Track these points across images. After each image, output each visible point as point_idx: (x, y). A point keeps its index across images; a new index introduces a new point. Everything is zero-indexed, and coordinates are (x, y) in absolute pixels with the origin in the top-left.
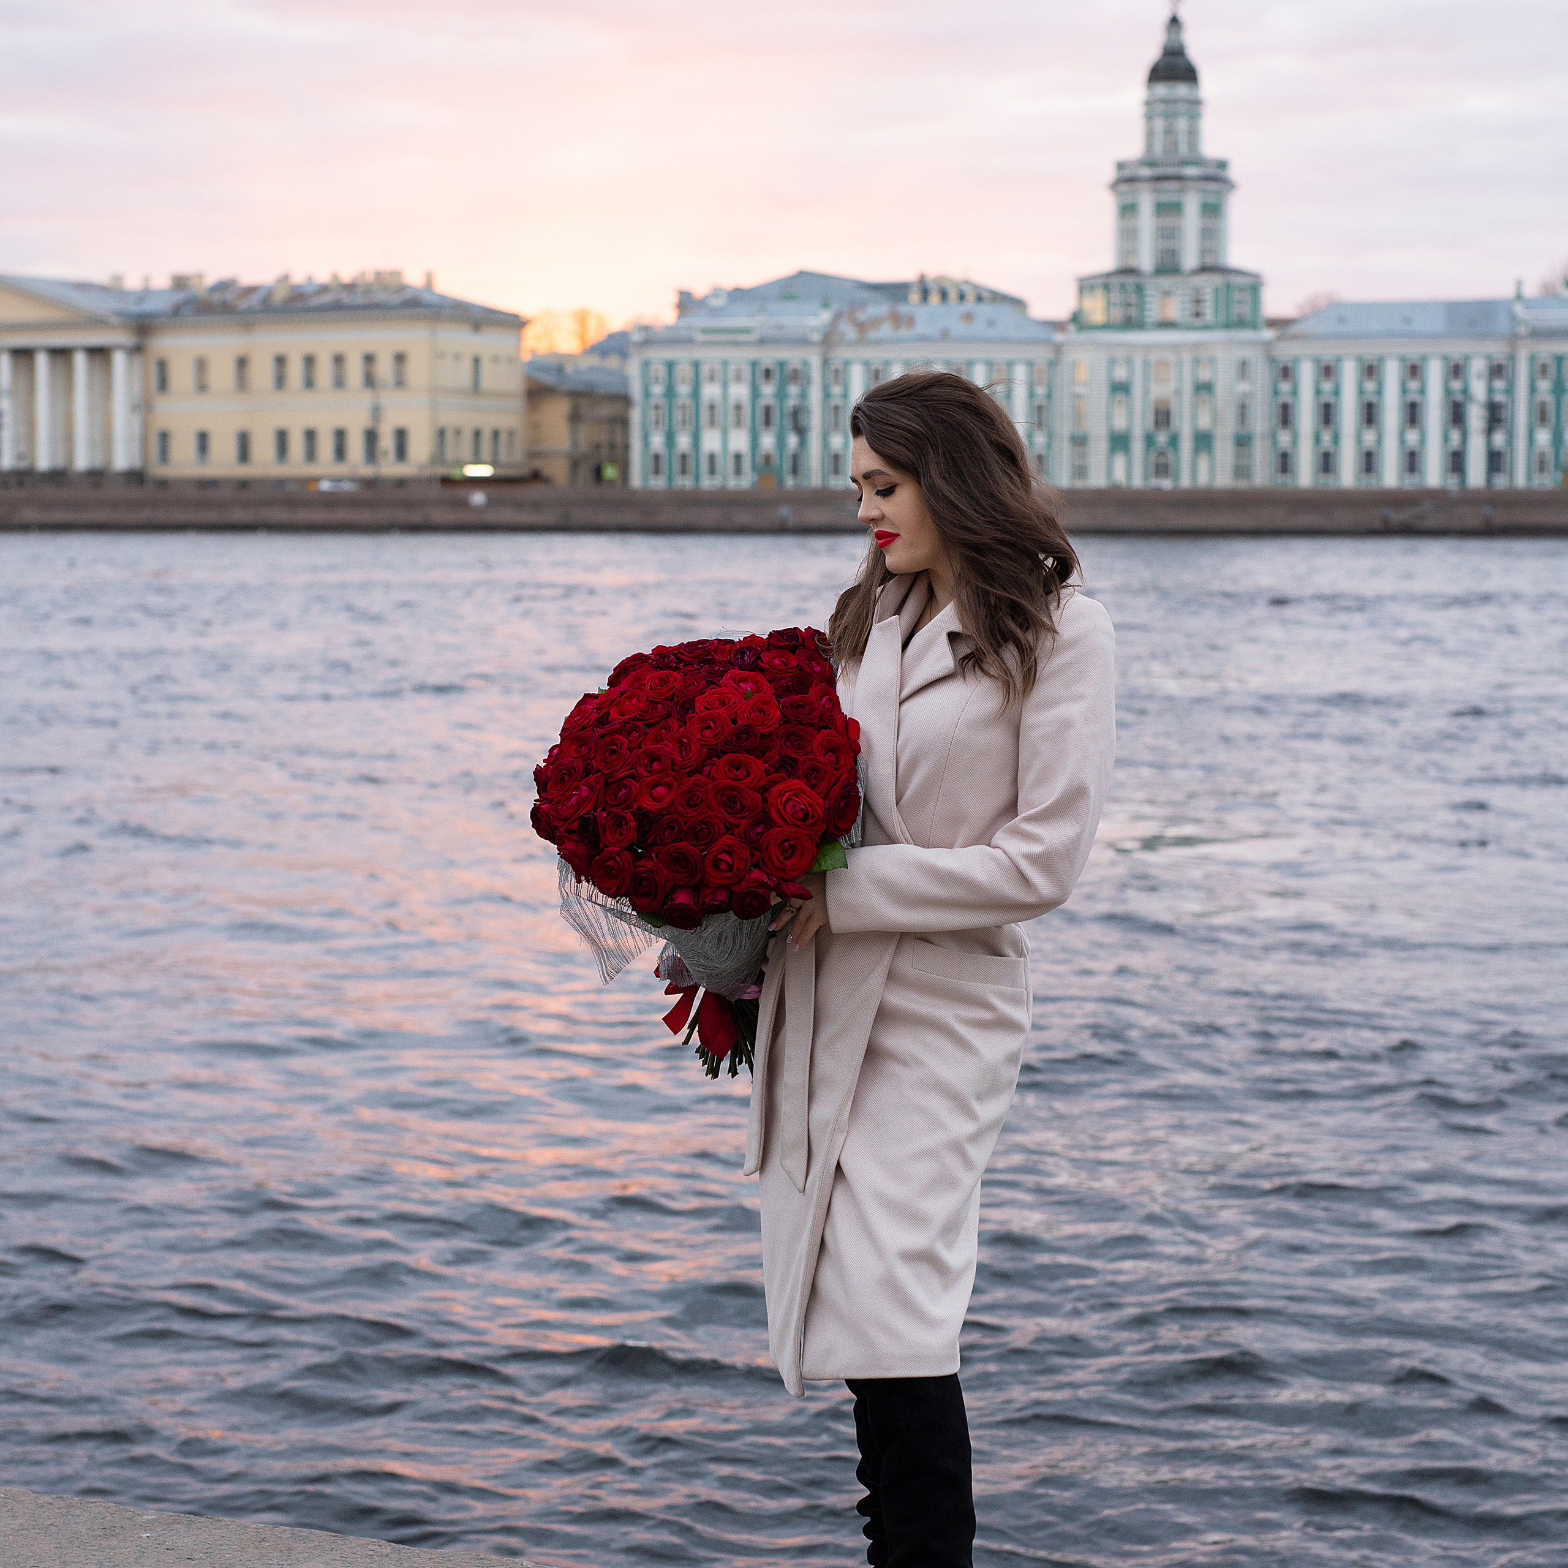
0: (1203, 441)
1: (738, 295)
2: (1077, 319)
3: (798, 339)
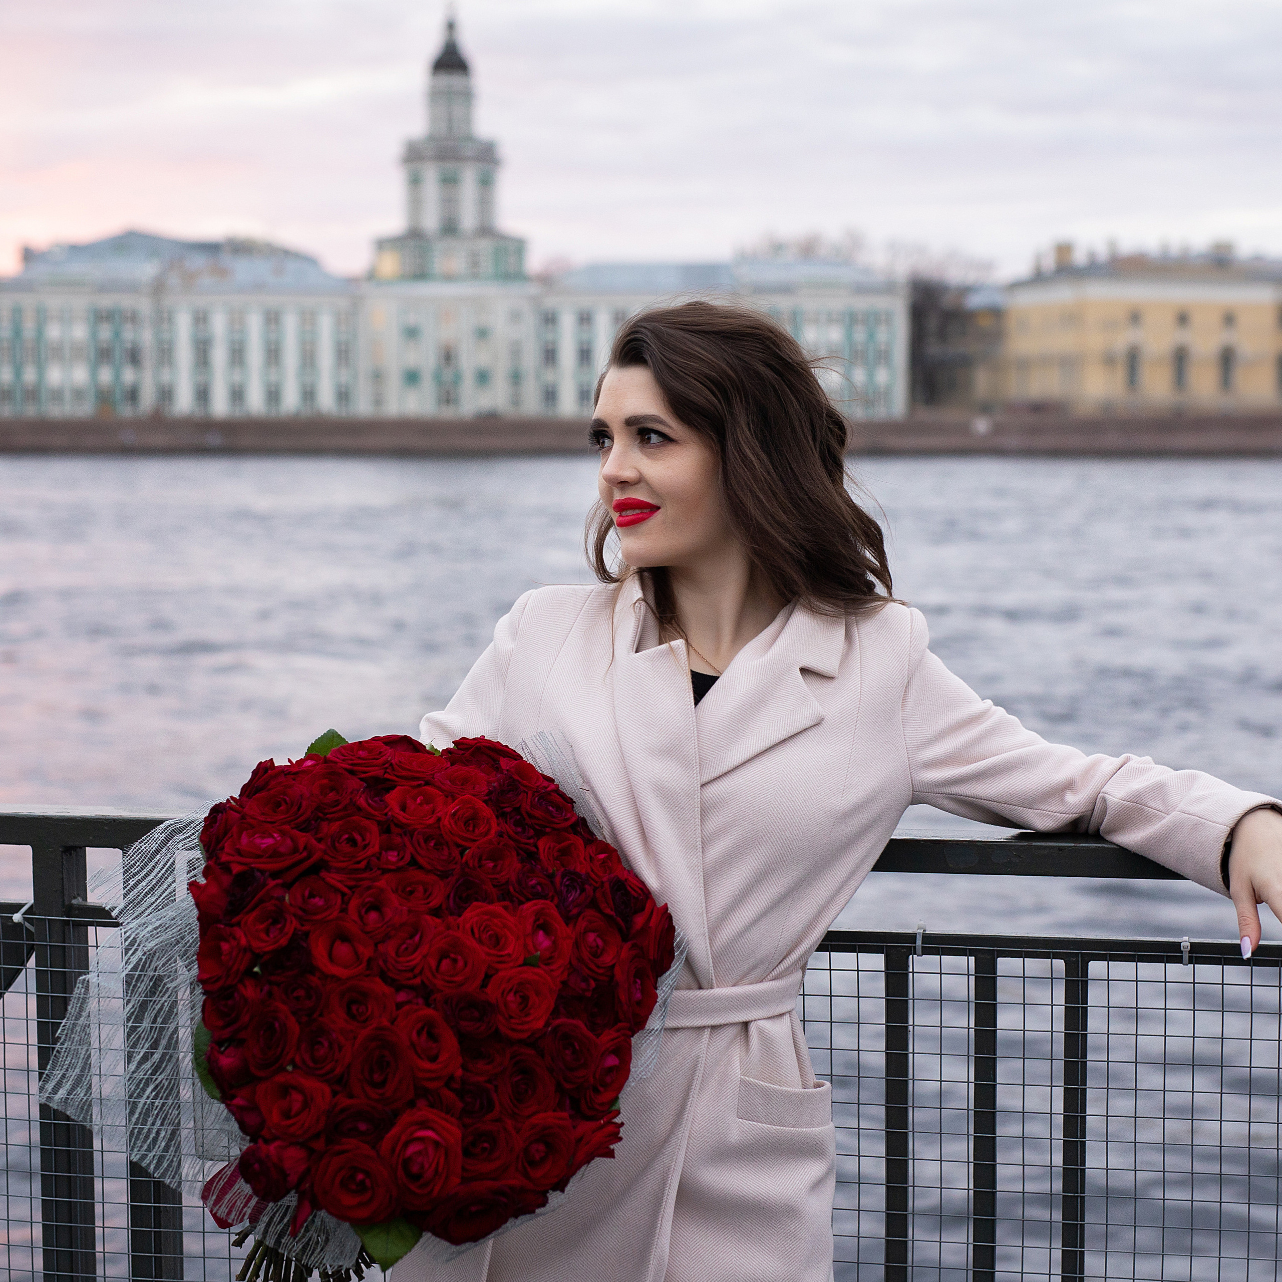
0: (483, 377)
1: (76, 250)
2: (372, 276)
3: (131, 288)
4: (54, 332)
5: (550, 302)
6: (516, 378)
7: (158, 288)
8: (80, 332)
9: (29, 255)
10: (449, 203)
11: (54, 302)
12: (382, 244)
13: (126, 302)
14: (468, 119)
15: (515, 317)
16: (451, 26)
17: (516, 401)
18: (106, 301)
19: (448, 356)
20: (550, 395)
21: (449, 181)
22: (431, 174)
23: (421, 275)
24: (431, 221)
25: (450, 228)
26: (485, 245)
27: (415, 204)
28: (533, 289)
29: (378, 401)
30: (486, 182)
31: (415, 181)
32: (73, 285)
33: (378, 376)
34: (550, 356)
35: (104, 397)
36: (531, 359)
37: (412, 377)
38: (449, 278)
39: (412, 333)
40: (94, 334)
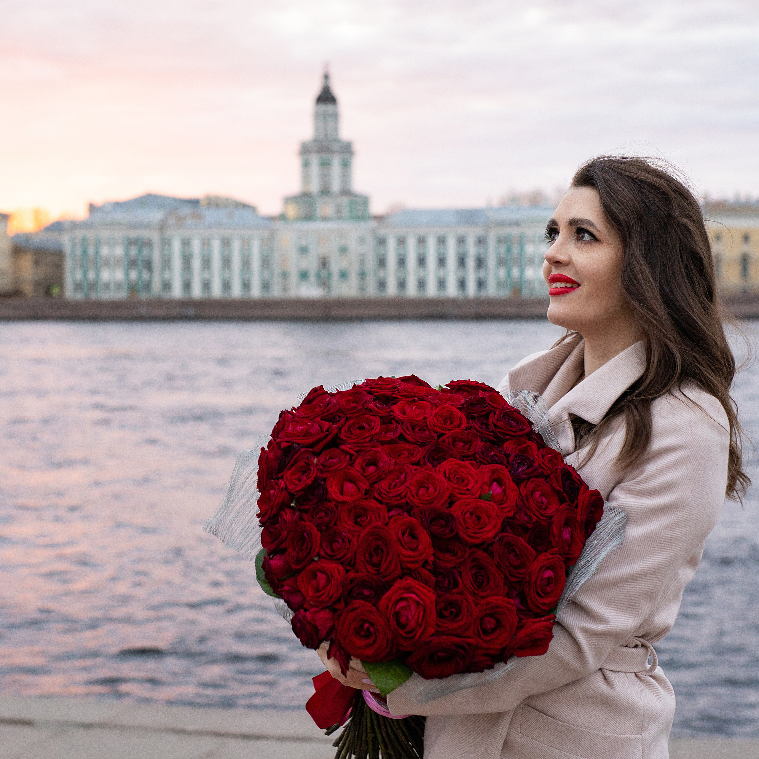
0: (344, 275)
1: (118, 205)
2: (282, 217)
3: (148, 226)
4: (105, 251)
5: (382, 232)
6: (362, 275)
7: (163, 226)
8: (119, 251)
9: (92, 208)
10: (325, 176)
11: (105, 234)
12: (288, 200)
13: (145, 234)
14: (336, 129)
15: (362, 241)
16: (326, 77)
17: (362, 288)
18: (133, 234)
19: (324, 263)
20: (382, 285)
21: (325, 164)
22: (315, 160)
23: (309, 217)
24: (315, 187)
25: (325, 192)
26: (345, 201)
27: (306, 177)
28: (372, 224)
29: (285, 288)
30: (346, 165)
31: (306, 165)
32: (116, 225)
33: (285, 275)
34: (382, 262)
35: (132, 287)
36: (371, 264)
37: (304, 275)
38: (325, 219)
39: (304, 250)
40: (127, 252)
